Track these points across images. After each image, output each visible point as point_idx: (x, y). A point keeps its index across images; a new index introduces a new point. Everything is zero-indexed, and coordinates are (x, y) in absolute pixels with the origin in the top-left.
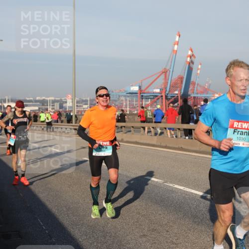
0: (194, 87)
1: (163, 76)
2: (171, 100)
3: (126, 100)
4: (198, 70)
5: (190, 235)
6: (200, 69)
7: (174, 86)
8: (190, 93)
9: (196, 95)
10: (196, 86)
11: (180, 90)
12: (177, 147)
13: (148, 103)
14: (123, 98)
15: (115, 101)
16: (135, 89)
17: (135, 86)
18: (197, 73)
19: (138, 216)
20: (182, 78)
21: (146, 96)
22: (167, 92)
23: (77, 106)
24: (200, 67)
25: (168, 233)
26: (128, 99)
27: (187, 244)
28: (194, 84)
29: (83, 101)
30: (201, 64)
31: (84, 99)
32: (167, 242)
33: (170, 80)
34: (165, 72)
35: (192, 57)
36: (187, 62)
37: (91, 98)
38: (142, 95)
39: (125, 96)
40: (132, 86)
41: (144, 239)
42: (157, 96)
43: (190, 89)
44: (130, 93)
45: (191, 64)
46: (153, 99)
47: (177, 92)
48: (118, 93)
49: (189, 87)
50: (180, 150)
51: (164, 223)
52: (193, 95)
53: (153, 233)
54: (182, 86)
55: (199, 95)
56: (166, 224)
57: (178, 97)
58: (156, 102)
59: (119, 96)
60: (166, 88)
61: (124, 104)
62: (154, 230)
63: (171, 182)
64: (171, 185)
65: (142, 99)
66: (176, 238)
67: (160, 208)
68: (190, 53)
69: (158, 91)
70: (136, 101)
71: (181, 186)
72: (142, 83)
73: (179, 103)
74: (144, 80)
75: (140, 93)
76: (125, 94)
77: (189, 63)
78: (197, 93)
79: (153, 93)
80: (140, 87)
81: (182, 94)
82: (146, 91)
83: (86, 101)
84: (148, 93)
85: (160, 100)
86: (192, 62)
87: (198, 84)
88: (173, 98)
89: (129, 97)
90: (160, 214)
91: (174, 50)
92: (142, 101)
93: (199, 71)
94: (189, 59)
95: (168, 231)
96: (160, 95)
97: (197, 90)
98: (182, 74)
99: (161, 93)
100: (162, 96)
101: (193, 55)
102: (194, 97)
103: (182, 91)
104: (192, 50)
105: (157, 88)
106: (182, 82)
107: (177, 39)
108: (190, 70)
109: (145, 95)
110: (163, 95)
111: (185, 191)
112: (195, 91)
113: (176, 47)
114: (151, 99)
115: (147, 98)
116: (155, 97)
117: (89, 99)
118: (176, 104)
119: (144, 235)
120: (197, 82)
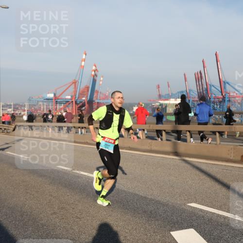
0: (97, 95)
1: (73, 86)
2: (80, 105)
3: (43, 105)
4: (100, 81)
5: (91, 211)
6: (102, 81)
7: (82, 94)
8: (94, 99)
9: (99, 101)
10: (99, 94)
11: (87, 97)
12: (83, 141)
13: (61, 107)
14: (41, 103)
15: (35, 105)
16: (51, 96)
17: (51, 93)
18: (100, 84)
19: (50, 197)
20: (88, 88)
21: (60, 102)
22: (76, 99)
23: (2, 109)
24: (102, 79)
25: (74, 210)
26: (45, 104)
27: (88, 218)
28: (97, 92)
29: (8, 105)
30: (102, 77)
31: (9, 104)
32: (72, 217)
33: (78, 89)
34: (75, 83)
35: (96, 72)
36: (92, 75)
37: (15, 103)
38: (56, 100)
39: (42, 101)
40: (48, 93)
41: (54, 216)
42: (68, 101)
43: (95, 96)
44: (47, 99)
45: (95, 77)
46: (65, 103)
47: (84, 99)
48: (37, 99)
49: (93, 95)
50: (86, 144)
51: (71, 202)
52: (96, 101)
53: (62, 210)
54: (88, 94)
55: (101, 101)
56: (72, 203)
57: (85, 102)
58: (68, 106)
59: (38, 101)
60: (75, 95)
61: (42, 107)
62: (62, 208)
63: (78, 170)
64: (78, 172)
65: (57, 104)
66: (80, 214)
67: (68, 191)
68: (94, 68)
69: (69, 97)
70: (52, 106)
71: (85, 172)
72: (56, 91)
73: (86, 107)
74: (59, 88)
75: (55, 99)
76: (43, 100)
77: (94, 76)
78: (100, 100)
79: (66, 99)
80: (55, 95)
81: (88, 99)
82: (59, 98)
83: (11, 105)
84: (61, 99)
85: (71, 104)
86: (96, 75)
87: (100, 93)
88: (81, 103)
89: (45, 102)
90: (68, 196)
91: (81, 66)
92: (57, 106)
93: (101, 83)
94: (93, 73)
95: (74, 209)
96: (71, 101)
97: (100, 97)
98: (88, 85)
99: (71, 99)
100: (72, 102)
101: (96, 70)
102: (98, 103)
103: (88, 98)
104: (95, 66)
105: (69, 95)
106: (88, 90)
107: (84, 56)
108: (94, 81)
109: (59, 100)
110: (74, 100)
111: (88, 176)
112: (98, 98)
113: (83, 63)
114: (64, 104)
115: (60, 103)
116: (67, 102)
117: (12, 104)
118: (84, 108)
119: (55, 213)
120: (99, 91)
